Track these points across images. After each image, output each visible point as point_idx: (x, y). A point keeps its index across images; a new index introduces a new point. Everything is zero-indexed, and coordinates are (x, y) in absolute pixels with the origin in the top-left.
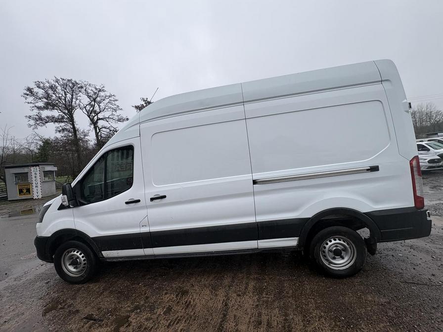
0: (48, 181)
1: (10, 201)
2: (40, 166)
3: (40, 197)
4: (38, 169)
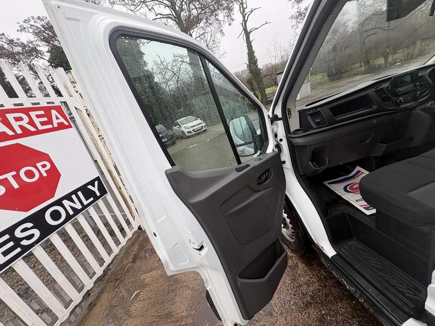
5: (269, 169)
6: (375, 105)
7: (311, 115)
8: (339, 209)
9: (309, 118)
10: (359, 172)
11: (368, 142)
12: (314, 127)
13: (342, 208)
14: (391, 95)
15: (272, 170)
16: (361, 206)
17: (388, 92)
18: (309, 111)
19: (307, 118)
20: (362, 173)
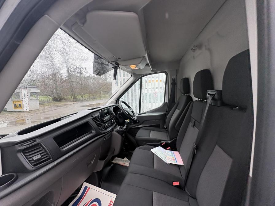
0: (34, 100)
1: (8, 112)
2: (28, 88)
3: (28, 110)
4: (26, 91)
6: (94, 131)
7: (23, 151)
9: (21, 157)
10: (86, 187)
11: (92, 163)
12: (31, 169)
14: (102, 122)
17: (99, 119)
18: (20, 146)
19: (17, 157)
20: (89, 188)
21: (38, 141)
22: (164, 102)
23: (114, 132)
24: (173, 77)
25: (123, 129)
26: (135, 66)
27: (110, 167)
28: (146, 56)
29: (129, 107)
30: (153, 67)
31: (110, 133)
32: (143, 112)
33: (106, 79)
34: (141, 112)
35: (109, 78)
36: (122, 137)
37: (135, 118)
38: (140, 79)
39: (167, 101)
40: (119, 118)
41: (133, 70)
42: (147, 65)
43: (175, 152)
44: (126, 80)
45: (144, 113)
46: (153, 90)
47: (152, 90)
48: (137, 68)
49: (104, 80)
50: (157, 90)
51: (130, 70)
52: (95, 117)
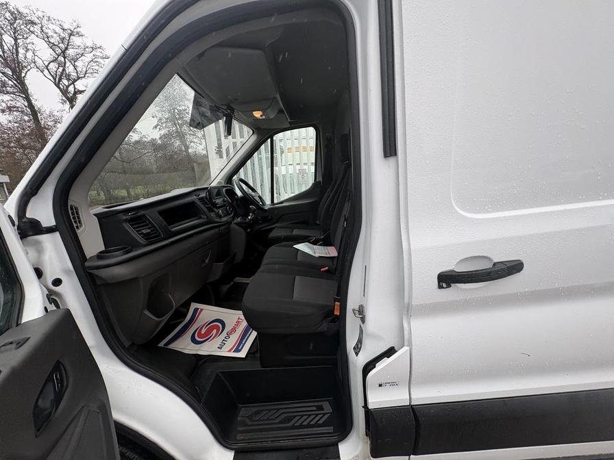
5: (58, 362)
6: (204, 216)
7: (130, 221)
8: (208, 374)
9: (127, 226)
10: (196, 310)
11: (206, 262)
12: (142, 242)
13: (211, 371)
14: (213, 206)
15: (67, 362)
16: (230, 351)
17: (208, 201)
18: (124, 215)
19: (124, 227)
20: (202, 310)
21: (141, 213)
22: (315, 181)
23: (233, 225)
24: (327, 134)
25: (247, 220)
26: (260, 113)
27: (228, 286)
28: (278, 96)
29: (253, 190)
30: (292, 115)
31: (226, 226)
32: (279, 201)
33: (187, 147)
34: (275, 201)
35: (192, 144)
36: (247, 233)
37: (266, 208)
38: (269, 140)
39: (320, 179)
40: (236, 207)
41: (257, 119)
42: (281, 111)
43: (329, 248)
44: (239, 145)
45: (282, 202)
46: (298, 167)
47: (295, 169)
48: (264, 117)
49: (181, 150)
50: (305, 167)
51: (251, 120)
52: (202, 198)
